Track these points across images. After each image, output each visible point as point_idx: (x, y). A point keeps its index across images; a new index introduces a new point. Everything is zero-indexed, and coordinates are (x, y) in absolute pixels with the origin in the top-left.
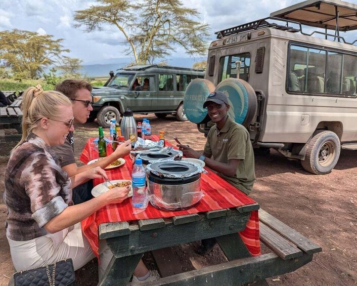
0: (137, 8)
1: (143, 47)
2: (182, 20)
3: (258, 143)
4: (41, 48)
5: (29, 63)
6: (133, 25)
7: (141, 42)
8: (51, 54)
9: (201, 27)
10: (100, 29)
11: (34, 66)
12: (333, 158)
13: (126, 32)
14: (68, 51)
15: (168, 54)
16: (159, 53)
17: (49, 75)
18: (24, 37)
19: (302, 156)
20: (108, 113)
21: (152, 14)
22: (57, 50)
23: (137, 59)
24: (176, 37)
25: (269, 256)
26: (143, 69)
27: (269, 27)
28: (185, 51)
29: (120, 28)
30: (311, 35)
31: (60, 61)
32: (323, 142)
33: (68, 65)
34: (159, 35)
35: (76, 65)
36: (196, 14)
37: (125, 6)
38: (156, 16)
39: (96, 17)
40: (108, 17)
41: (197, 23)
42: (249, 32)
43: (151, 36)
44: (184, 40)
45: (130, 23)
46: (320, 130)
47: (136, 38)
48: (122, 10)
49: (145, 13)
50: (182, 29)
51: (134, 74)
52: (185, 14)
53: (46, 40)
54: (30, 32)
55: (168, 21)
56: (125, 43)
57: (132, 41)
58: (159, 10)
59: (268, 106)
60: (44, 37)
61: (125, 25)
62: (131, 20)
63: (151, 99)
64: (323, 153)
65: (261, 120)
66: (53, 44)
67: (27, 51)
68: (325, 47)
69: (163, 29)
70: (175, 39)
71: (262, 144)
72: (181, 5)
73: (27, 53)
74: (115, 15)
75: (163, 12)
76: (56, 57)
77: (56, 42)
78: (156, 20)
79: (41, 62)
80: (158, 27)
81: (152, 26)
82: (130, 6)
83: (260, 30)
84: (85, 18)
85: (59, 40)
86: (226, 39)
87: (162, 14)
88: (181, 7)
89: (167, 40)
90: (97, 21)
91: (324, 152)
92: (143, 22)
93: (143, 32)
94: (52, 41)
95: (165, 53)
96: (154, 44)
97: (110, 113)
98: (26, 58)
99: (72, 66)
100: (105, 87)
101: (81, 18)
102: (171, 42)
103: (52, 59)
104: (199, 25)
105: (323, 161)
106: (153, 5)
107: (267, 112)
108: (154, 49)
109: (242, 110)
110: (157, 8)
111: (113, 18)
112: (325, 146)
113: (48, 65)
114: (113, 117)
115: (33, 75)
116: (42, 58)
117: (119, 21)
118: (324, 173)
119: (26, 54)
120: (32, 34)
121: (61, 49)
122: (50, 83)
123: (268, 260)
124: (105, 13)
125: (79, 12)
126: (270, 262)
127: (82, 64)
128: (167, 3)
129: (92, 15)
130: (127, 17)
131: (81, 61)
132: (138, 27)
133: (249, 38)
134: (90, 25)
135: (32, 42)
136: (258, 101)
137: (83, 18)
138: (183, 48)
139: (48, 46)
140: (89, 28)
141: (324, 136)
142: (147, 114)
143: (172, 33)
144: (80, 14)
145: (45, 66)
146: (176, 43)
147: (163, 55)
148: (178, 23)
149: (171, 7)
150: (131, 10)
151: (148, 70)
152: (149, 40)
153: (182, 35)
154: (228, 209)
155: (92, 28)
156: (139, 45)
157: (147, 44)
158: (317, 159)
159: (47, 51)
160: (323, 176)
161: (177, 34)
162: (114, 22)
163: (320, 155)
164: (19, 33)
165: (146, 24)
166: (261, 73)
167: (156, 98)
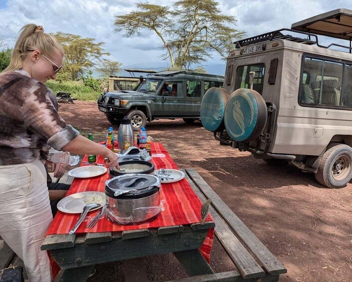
0: (176, 14)
1: (180, 53)
2: (219, 26)
3: (268, 154)
4: (83, 51)
5: (71, 64)
6: (172, 31)
7: (178, 48)
8: (91, 57)
9: (238, 34)
10: (139, 34)
11: (76, 68)
12: (348, 172)
13: (164, 38)
14: (108, 54)
15: (204, 60)
16: (195, 58)
17: (87, 78)
18: (67, 40)
19: (315, 168)
20: (135, 117)
21: (190, 20)
22: (98, 53)
23: (173, 64)
24: (212, 43)
25: (231, 274)
26: (172, 75)
27: (283, 39)
28: (221, 57)
29: (158, 33)
30: (328, 47)
31: (100, 63)
32: (337, 155)
33: (108, 68)
34: (196, 42)
35: (116, 68)
36: (233, 22)
37: (164, 12)
38: (193, 22)
39: (136, 22)
40: (148, 23)
41: (233, 31)
42: (264, 43)
43: (188, 42)
44: (220, 47)
45: (168, 29)
46: (335, 144)
47: (173, 44)
48: (161, 16)
49: (183, 20)
50: (218, 35)
51: (162, 80)
52: (222, 22)
53: (88, 43)
54: (73, 36)
55: (205, 27)
56: (163, 48)
57: (169, 46)
58: (197, 17)
59: (278, 118)
60: (86, 40)
61: (163, 31)
62: (170, 26)
63: (178, 104)
64: (338, 167)
65: (271, 132)
66: (95, 47)
67: (69, 53)
68: (342, 60)
69: (200, 35)
70: (211, 46)
71: (273, 155)
72: (219, 12)
73: (70, 56)
74: (154, 21)
75: (200, 18)
76: (97, 60)
77: (97, 45)
78: (194, 26)
79: (82, 64)
80: (196, 33)
81: (190, 32)
82: (169, 12)
83: (275, 41)
84: (125, 23)
85: (100, 43)
86: (243, 49)
87: (200, 21)
88: (219, 14)
89: (203, 46)
90: (136, 26)
91: (339, 165)
92: (181, 28)
93: (180, 38)
94: (94, 45)
95: (201, 59)
96: (191, 50)
97: (137, 117)
98: (69, 60)
99: (112, 69)
100: (134, 92)
101: (121, 24)
102: (207, 48)
103: (93, 61)
104: (236, 33)
105: (337, 175)
106: (191, 12)
107: (278, 123)
108: (191, 55)
109: (252, 121)
110: (195, 15)
111: (152, 24)
112: (340, 159)
113: (89, 67)
114: (140, 121)
115: (74, 77)
116: (84, 60)
117: (158, 26)
118: (337, 187)
119: (68, 56)
120: (75, 37)
121: (102, 52)
122: (88, 85)
123: (229, 278)
124: (144, 19)
125: (120, 17)
126: (231, 280)
127: (121, 67)
128: (205, 10)
129: (131, 21)
130: (166, 23)
131: (121, 64)
132: (175, 33)
133: (264, 49)
134: (130, 30)
135: (74, 44)
136: (268, 112)
137: (122, 23)
138: (220, 54)
139: (90, 49)
140: (129, 33)
141: (339, 150)
142: (173, 119)
143: (209, 40)
144: (120, 19)
145: (86, 68)
146: (212, 50)
147: (199, 61)
148: (215, 29)
149: (209, 14)
150: (169, 16)
151: (176, 76)
152: (186, 46)
153: (219, 42)
154: (181, 226)
155: (131, 33)
156: (176, 51)
157: (184, 50)
158: (331, 172)
159: (89, 54)
160: (337, 189)
161: (214, 40)
162: (153, 27)
163: (334, 168)
164: (62, 36)
165: (184, 30)
166: (273, 84)
167: (184, 104)
